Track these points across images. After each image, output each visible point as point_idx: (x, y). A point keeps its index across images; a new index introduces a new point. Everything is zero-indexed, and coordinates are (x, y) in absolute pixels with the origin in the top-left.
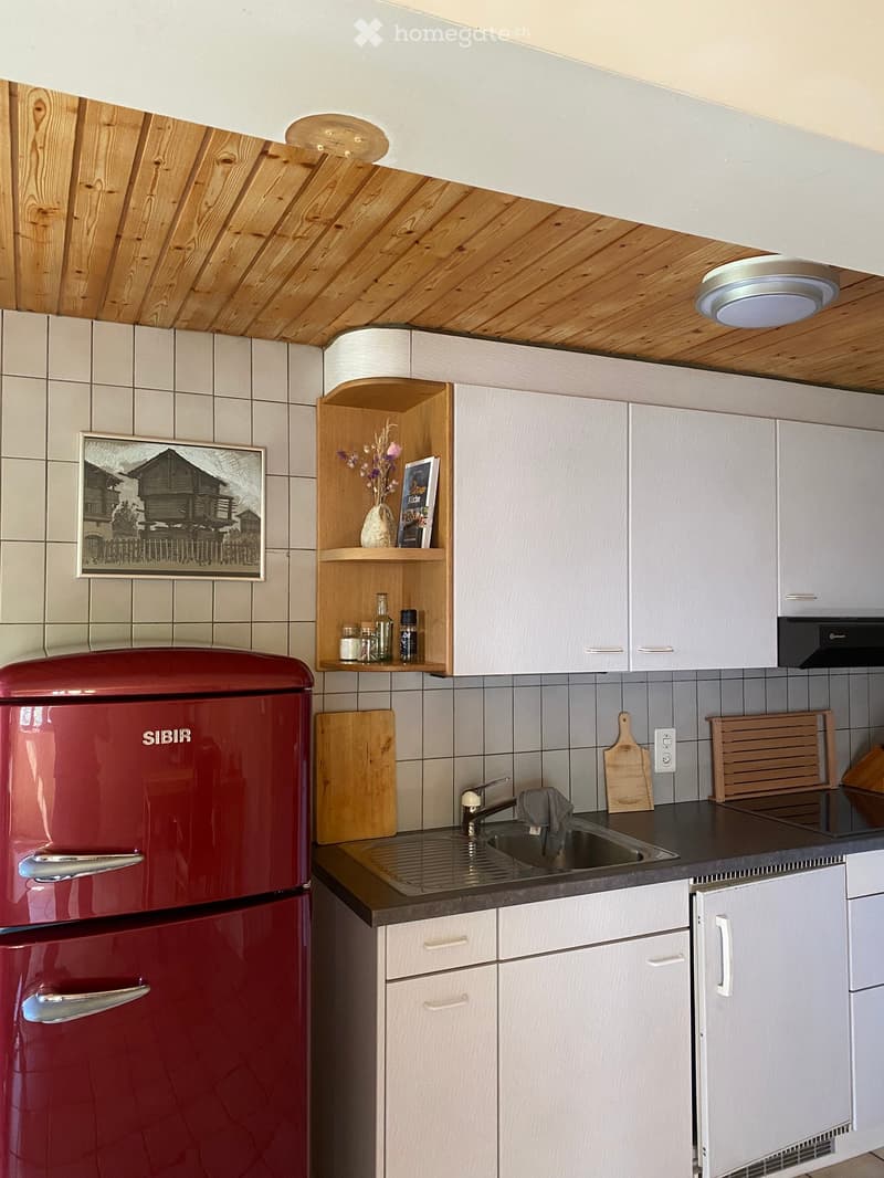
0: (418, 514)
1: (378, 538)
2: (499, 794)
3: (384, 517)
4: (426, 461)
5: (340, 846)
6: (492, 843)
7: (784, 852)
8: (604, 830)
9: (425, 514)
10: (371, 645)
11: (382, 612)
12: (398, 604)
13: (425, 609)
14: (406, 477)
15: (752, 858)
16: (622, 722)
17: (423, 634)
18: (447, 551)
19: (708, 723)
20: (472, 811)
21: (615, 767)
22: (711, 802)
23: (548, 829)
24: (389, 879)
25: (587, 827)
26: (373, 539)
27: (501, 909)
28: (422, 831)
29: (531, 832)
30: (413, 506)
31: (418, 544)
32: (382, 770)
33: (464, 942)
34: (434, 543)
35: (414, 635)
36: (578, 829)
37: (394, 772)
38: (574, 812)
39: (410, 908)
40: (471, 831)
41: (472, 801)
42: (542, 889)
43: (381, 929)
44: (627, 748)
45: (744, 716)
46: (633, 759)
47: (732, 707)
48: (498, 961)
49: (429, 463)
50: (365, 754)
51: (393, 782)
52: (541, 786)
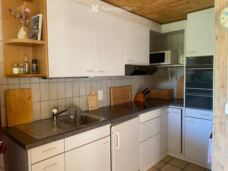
0: (36, 31)
1: (24, 37)
2: (62, 109)
3: (25, 30)
4: (38, 15)
5: (16, 127)
6: (61, 121)
7: (129, 115)
8: (88, 114)
9: (39, 31)
10: (23, 70)
11: (26, 60)
12: (31, 58)
13: (40, 59)
14: (32, 20)
15: (123, 117)
16: (91, 90)
17: (39, 67)
18: (46, 41)
19: (109, 89)
20: (55, 113)
21: (90, 100)
22: (110, 106)
23: (75, 116)
24: (31, 135)
25: (85, 114)
26: (22, 37)
27: (65, 139)
28: (41, 120)
29: (71, 117)
30: (34, 29)
31: (37, 39)
32: (28, 105)
33: (55, 149)
34: (42, 39)
35: (36, 66)
36: (82, 115)
37: (32, 105)
38: (82, 111)
39: (38, 143)
40: (55, 119)
41: (55, 111)
42: (76, 131)
43: (29, 151)
44: (93, 95)
45: (116, 87)
46: (94, 98)
47: (114, 86)
48: (65, 152)
49: (39, 16)
50: (22, 101)
51: (32, 108)
52: (73, 106)
